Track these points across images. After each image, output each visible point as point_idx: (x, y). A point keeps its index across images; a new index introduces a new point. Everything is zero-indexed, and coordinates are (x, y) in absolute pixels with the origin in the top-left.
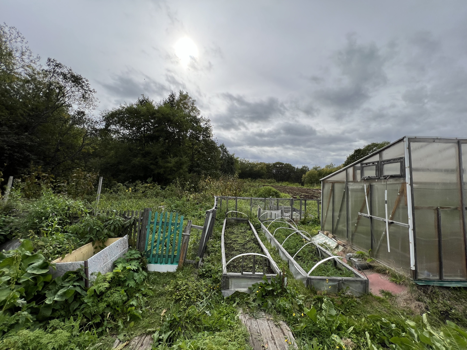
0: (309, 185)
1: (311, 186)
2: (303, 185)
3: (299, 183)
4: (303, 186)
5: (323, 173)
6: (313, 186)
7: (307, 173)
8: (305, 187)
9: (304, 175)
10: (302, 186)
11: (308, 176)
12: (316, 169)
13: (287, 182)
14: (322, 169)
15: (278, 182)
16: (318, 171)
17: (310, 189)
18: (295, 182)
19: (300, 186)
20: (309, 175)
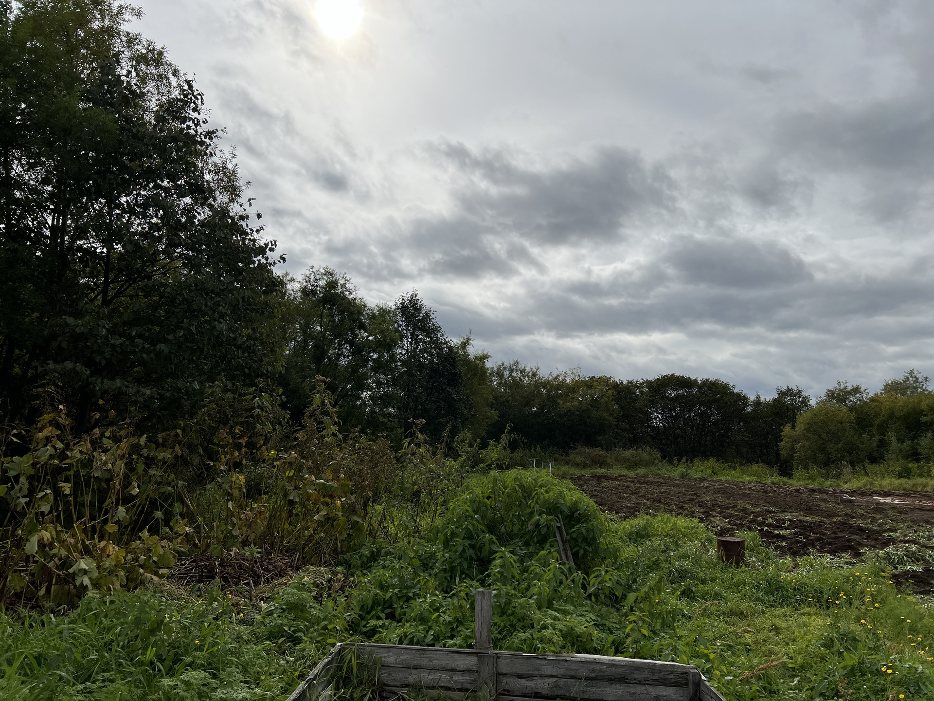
0: (814, 470)
1: (827, 477)
2: (786, 471)
3: (770, 464)
4: (790, 476)
5: (877, 414)
6: (838, 476)
7: (803, 418)
8: (796, 483)
9: (787, 430)
10: (785, 479)
11: (808, 430)
12: (839, 396)
13: (711, 462)
14: (872, 400)
15: (670, 462)
16: (852, 409)
17: (821, 491)
18: (750, 461)
19: (772, 478)
20: (812, 427)
